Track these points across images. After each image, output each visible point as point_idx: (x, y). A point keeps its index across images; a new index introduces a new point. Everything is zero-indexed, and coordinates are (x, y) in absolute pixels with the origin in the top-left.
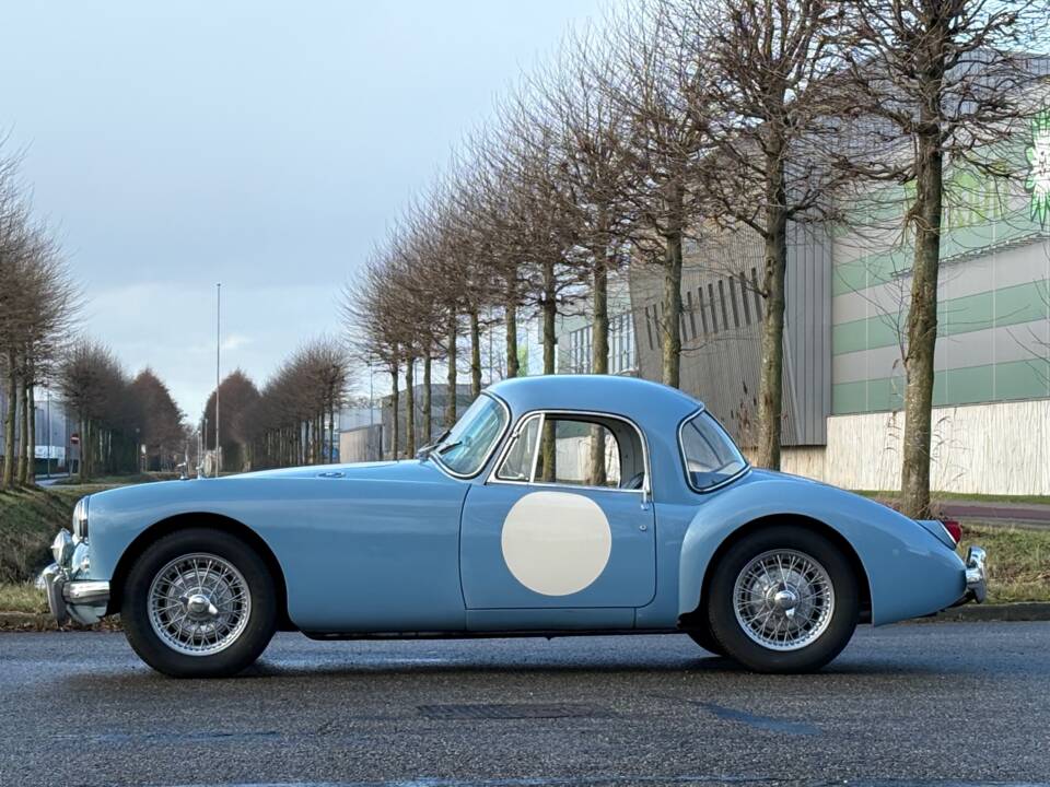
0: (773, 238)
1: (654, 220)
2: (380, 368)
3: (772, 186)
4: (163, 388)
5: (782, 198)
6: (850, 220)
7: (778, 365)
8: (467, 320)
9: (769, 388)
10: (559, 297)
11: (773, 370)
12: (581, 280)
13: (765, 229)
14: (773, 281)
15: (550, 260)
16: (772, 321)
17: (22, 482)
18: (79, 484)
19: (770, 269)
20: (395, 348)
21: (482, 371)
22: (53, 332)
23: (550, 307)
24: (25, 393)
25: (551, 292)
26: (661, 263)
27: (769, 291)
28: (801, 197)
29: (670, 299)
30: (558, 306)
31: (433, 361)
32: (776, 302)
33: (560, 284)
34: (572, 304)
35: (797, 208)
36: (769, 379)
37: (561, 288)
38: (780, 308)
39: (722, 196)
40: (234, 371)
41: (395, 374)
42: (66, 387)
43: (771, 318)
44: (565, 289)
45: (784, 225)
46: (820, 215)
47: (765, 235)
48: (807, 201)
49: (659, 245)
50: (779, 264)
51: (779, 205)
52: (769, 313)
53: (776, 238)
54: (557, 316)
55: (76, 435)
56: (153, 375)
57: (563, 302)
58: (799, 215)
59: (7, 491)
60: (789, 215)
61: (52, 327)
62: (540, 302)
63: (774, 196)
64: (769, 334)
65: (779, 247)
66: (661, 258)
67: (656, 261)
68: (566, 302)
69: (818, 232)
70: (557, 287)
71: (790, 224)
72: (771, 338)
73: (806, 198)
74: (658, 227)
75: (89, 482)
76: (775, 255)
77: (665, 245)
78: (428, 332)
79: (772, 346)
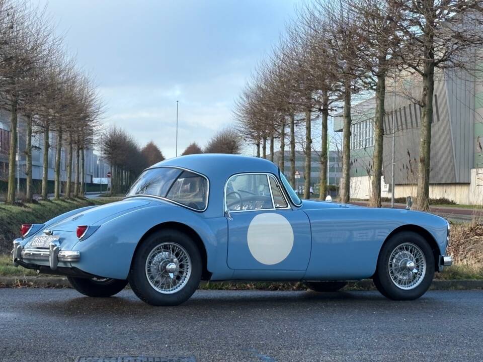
0: (427, 77)
1: (371, 68)
2: (251, 142)
3: (427, 49)
4: (159, 151)
5: (432, 55)
6: (467, 67)
7: (428, 142)
8: (288, 119)
9: (424, 154)
10: (329, 108)
11: (425, 145)
12: (340, 99)
13: (423, 72)
14: (427, 98)
15: (326, 89)
16: (425, 119)
17: (77, 196)
18: (110, 196)
19: (425, 92)
20: (259, 133)
21: (296, 145)
22: (94, 123)
23: (325, 112)
24: (78, 152)
25: (326, 105)
26: (374, 89)
27: (425, 104)
28: (442, 55)
29: (379, 108)
30: (329, 112)
31: (275, 139)
32: (429, 109)
33: (331, 101)
34: (336, 111)
35: (440, 61)
36: (423, 150)
37: (331, 103)
38: (430, 113)
39: (400, 54)
40: (192, 143)
41: (258, 145)
42: (105, 150)
43: (425, 118)
44: (333, 103)
45: (433, 70)
46: (452, 65)
47: (423, 75)
48: (445, 57)
49: (373, 80)
50: (429, 89)
51: (430, 59)
52: (424, 115)
53: (428, 75)
54: (329, 117)
55: (109, 173)
56: (154, 145)
57: (332, 110)
58: (440, 65)
59: (66, 200)
60: (436, 64)
61: (93, 120)
62: (320, 110)
63: (428, 55)
64: (424, 126)
65: (430, 81)
66: (375, 87)
67: (371, 88)
68: (333, 110)
69: (450, 73)
70: (329, 102)
71: (436, 69)
72: (425, 128)
73: (445, 55)
74: (373, 71)
75: (115, 196)
76: (427, 85)
77: (377, 80)
78: (272, 125)
79: (425, 133)
